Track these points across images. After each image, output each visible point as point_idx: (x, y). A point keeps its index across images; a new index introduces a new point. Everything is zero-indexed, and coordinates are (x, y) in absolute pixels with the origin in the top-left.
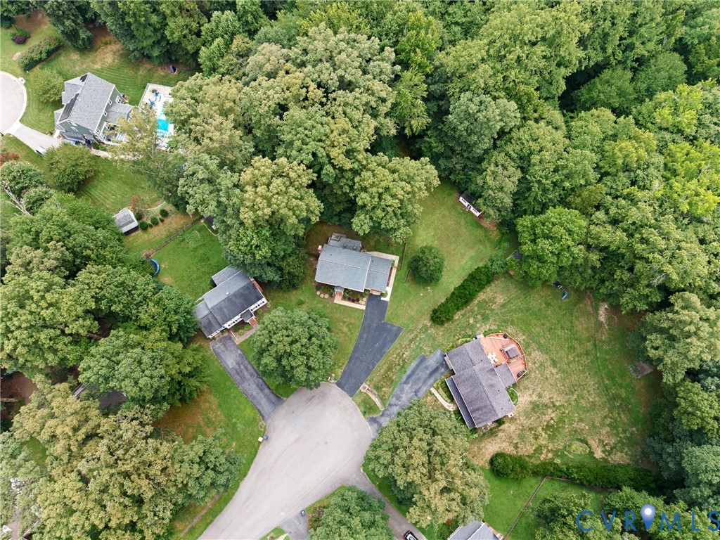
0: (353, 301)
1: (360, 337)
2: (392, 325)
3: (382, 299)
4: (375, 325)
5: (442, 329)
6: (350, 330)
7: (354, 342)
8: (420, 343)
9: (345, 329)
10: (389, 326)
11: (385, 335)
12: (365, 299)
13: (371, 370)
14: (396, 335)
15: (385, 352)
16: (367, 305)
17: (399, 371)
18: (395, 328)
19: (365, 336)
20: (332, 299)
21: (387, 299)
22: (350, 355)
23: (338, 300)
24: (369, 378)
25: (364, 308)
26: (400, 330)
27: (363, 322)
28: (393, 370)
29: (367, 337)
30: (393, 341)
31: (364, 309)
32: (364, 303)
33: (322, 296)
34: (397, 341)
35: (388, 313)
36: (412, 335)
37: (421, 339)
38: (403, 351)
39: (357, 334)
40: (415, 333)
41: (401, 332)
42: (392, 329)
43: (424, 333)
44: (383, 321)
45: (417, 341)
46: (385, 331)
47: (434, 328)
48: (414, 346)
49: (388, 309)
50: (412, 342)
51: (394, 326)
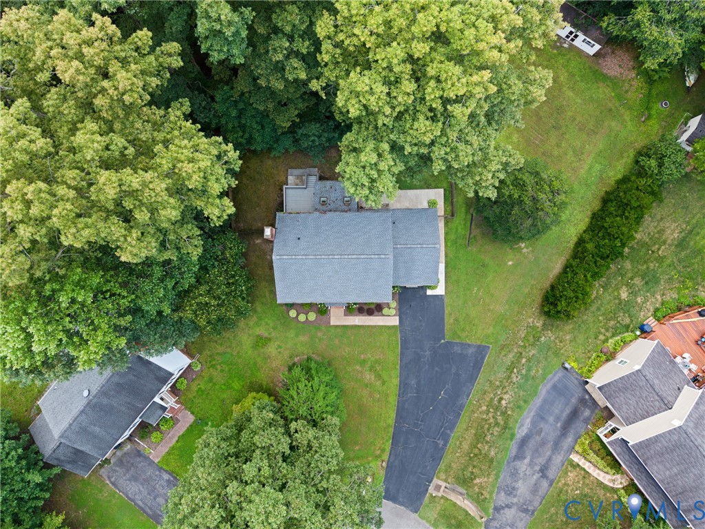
0: (370, 313)
1: (404, 385)
2: (464, 346)
3: (429, 292)
4: (428, 353)
5: (569, 327)
7: (393, 400)
8: (529, 370)
9: (369, 376)
10: (457, 349)
11: (453, 371)
12: (393, 303)
13: (443, 449)
14: (478, 365)
15: (462, 407)
16: (401, 314)
17: (500, 436)
18: (471, 351)
19: (413, 382)
20: (324, 318)
21: (440, 290)
22: (391, 430)
23: (337, 317)
24: (442, 466)
25: (395, 321)
26: (482, 351)
27: (402, 354)
28: (488, 438)
29: (418, 383)
30: (473, 378)
31: (397, 323)
33: (302, 318)
34: (481, 378)
35: (449, 321)
36: (511, 356)
37: (529, 360)
38: (499, 393)
39: (396, 381)
40: (515, 350)
41: (485, 356)
42: (465, 352)
43: (533, 345)
44: (443, 341)
45: (523, 365)
46: (451, 361)
47: (551, 330)
48: (519, 377)
49: (446, 312)
50: (512, 372)
51: (469, 345)
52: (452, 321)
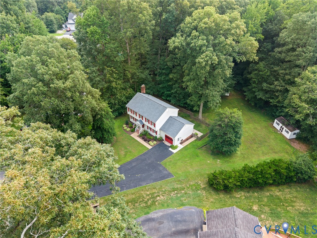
0: (145, 140)
1: (130, 163)
2: (165, 169)
3: (170, 149)
6: (125, 155)
11: (152, 172)
12: (155, 142)
14: (163, 178)
15: (140, 185)
16: (154, 147)
17: (142, 208)
18: (165, 172)
19: (134, 164)
20: (131, 133)
21: (174, 151)
23: (135, 135)
26: (169, 175)
27: (141, 155)
28: (136, 205)
30: (156, 180)
31: (150, 148)
32: (152, 145)
33: (125, 128)
34: (159, 182)
36: (179, 186)
37: (186, 193)
38: (160, 193)
39: (129, 160)
40: (183, 186)
41: (169, 178)
42: (162, 171)
43: (193, 190)
44: (159, 162)
45: (181, 193)
47: (206, 192)
48: (175, 195)
50: (174, 191)
51: (167, 170)
52: (169, 160)
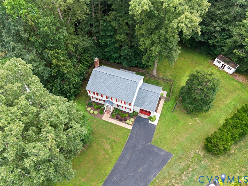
0: (121, 120)
1: (122, 157)
2: (159, 149)
3: (150, 122)
4: (140, 146)
5: (218, 162)
6: (112, 148)
7: (114, 162)
8: (193, 176)
9: (107, 146)
10: (156, 150)
11: (151, 159)
12: (132, 120)
16: (134, 125)
18: (162, 153)
19: (128, 157)
20: (100, 116)
23: (106, 117)
25: (130, 127)
26: (168, 156)
27: (128, 142)
29: (130, 158)
30: (160, 167)
31: (131, 129)
32: (131, 123)
33: (92, 112)
35: (155, 136)
38: (173, 182)
39: (119, 153)
40: (187, 162)
41: (170, 158)
42: (159, 153)
43: (197, 163)
44: (150, 144)
45: (190, 172)
46: (151, 154)
47: (208, 159)
48: (187, 177)
49: (155, 132)
50: (183, 173)
51: (162, 150)
52: (157, 137)
